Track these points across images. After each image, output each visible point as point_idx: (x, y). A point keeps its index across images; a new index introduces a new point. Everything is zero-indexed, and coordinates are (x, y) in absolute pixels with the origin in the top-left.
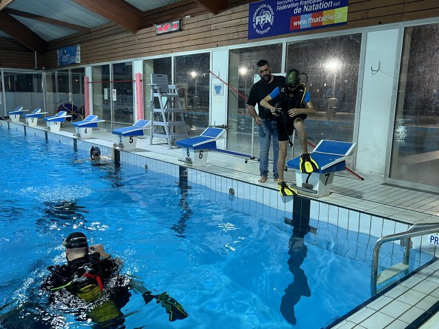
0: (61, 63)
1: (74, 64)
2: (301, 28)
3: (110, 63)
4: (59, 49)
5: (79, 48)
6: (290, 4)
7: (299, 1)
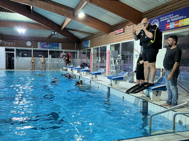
0: (84, 47)
1: (88, 47)
2: (170, 28)
3: (99, 47)
4: (83, 42)
5: (89, 41)
6: (165, 18)
7: (169, 17)
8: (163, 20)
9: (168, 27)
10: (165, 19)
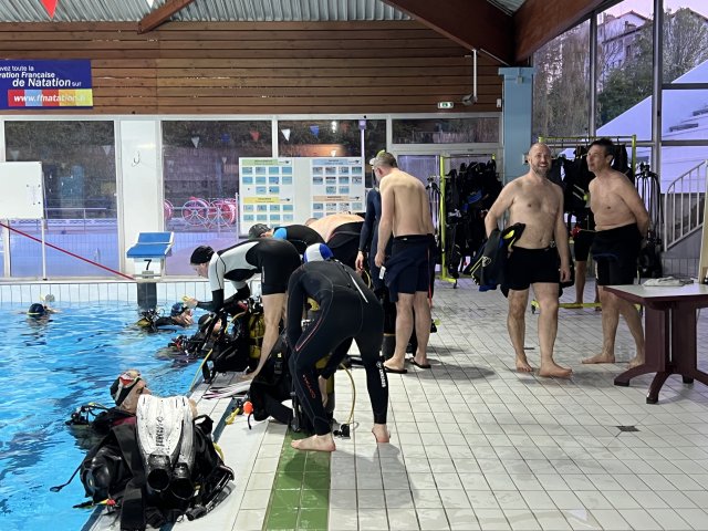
2: (27, 105)
6: (5, 72)
7: (20, 73)
10: (4, 76)
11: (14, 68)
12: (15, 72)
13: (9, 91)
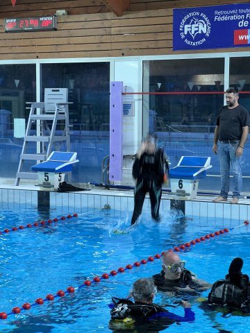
6: (233, 15)
7: (245, 14)
8: (225, 18)
9: (241, 38)
10: (232, 18)
11: (241, 11)
12: (241, 14)
13: (235, 31)
